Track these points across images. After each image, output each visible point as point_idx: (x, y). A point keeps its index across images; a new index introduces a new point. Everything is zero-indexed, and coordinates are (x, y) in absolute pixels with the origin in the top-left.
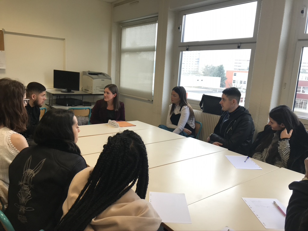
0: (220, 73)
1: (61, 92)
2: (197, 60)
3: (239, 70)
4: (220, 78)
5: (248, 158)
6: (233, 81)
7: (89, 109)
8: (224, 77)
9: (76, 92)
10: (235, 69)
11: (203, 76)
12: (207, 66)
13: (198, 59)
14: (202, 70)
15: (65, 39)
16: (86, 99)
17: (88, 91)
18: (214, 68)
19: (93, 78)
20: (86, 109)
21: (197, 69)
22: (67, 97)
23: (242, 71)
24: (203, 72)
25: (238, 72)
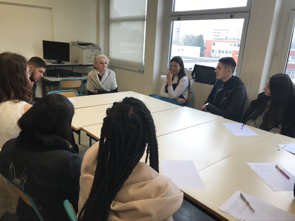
0: (200, 43)
1: (52, 63)
2: (177, 30)
3: (217, 40)
4: (200, 48)
5: (243, 125)
6: (212, 51)
7: (81, 80)
8: (203, 47)
9: (66, 63)
10: (213, 39)
11: (184, 45)
12: (188, 35)
13: (179, 29)
14: (182, 39)
15: (52, 8)
16: (76, 70)
17: (78, 61)
18: (194, 38)
19: (83, 49)
20: (78, 80)
21: (178, 38)
22: (57, 68)
23: (220, 40)
24: (183, 42)
25: (217, 41)
